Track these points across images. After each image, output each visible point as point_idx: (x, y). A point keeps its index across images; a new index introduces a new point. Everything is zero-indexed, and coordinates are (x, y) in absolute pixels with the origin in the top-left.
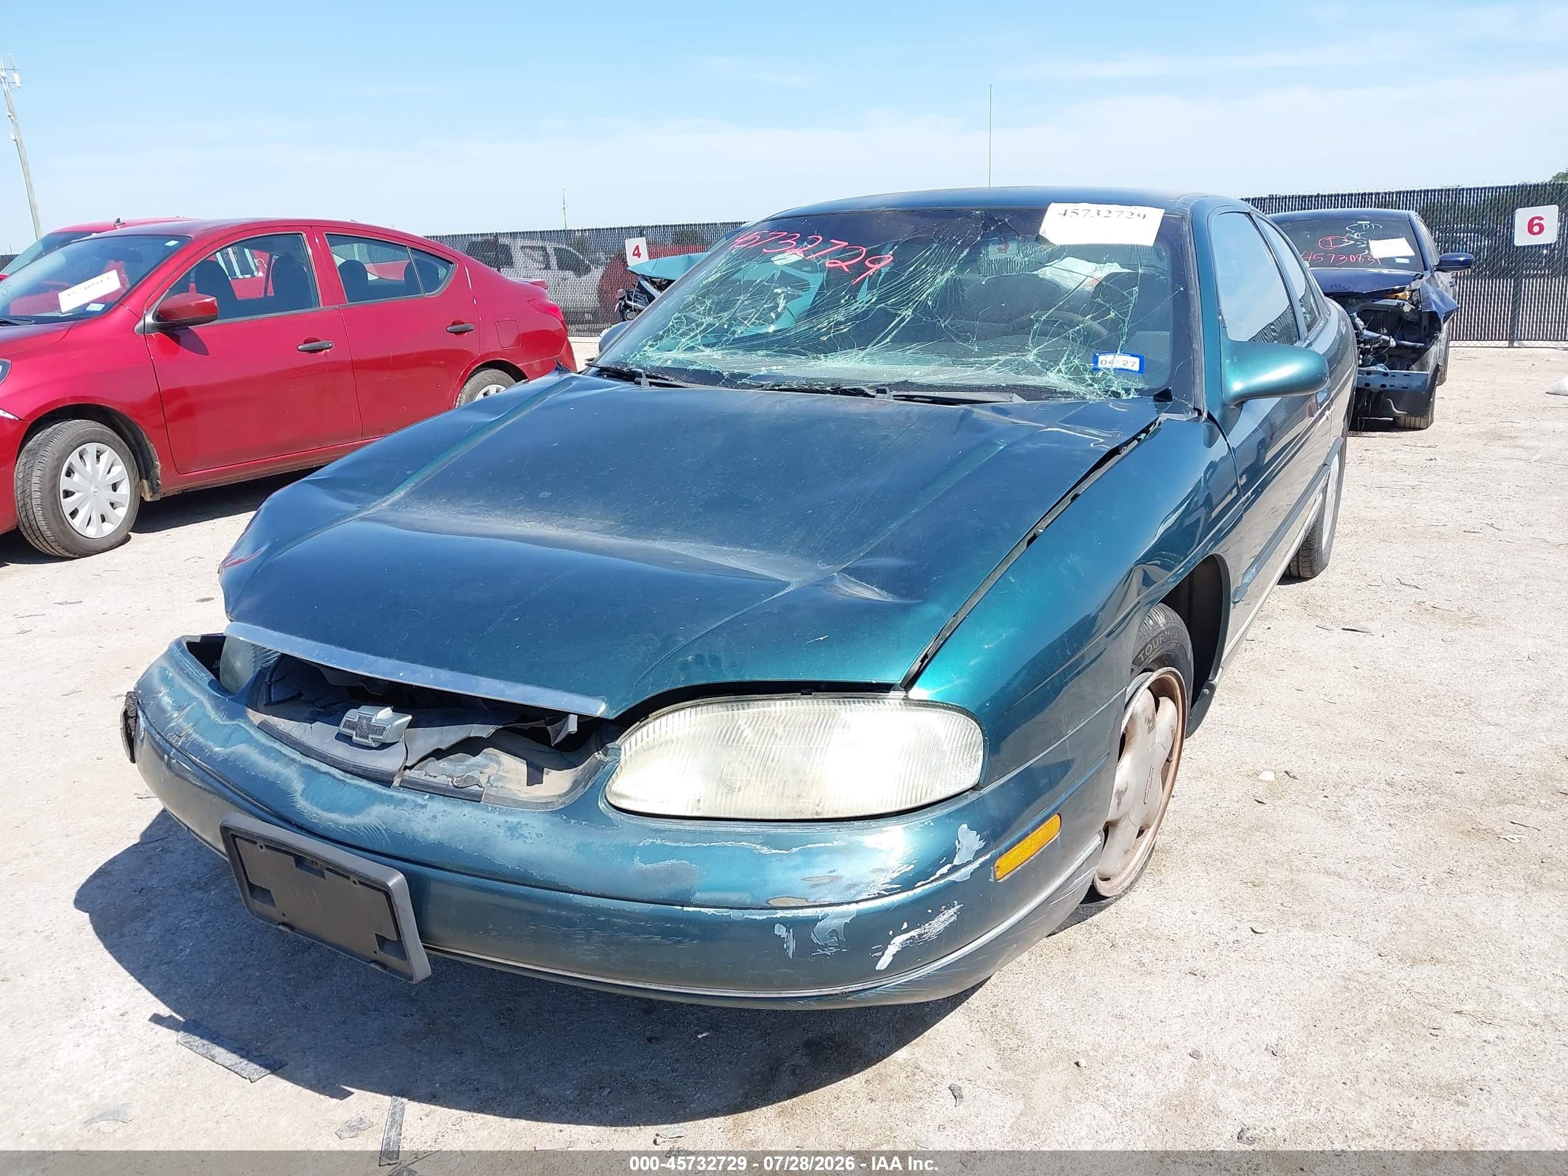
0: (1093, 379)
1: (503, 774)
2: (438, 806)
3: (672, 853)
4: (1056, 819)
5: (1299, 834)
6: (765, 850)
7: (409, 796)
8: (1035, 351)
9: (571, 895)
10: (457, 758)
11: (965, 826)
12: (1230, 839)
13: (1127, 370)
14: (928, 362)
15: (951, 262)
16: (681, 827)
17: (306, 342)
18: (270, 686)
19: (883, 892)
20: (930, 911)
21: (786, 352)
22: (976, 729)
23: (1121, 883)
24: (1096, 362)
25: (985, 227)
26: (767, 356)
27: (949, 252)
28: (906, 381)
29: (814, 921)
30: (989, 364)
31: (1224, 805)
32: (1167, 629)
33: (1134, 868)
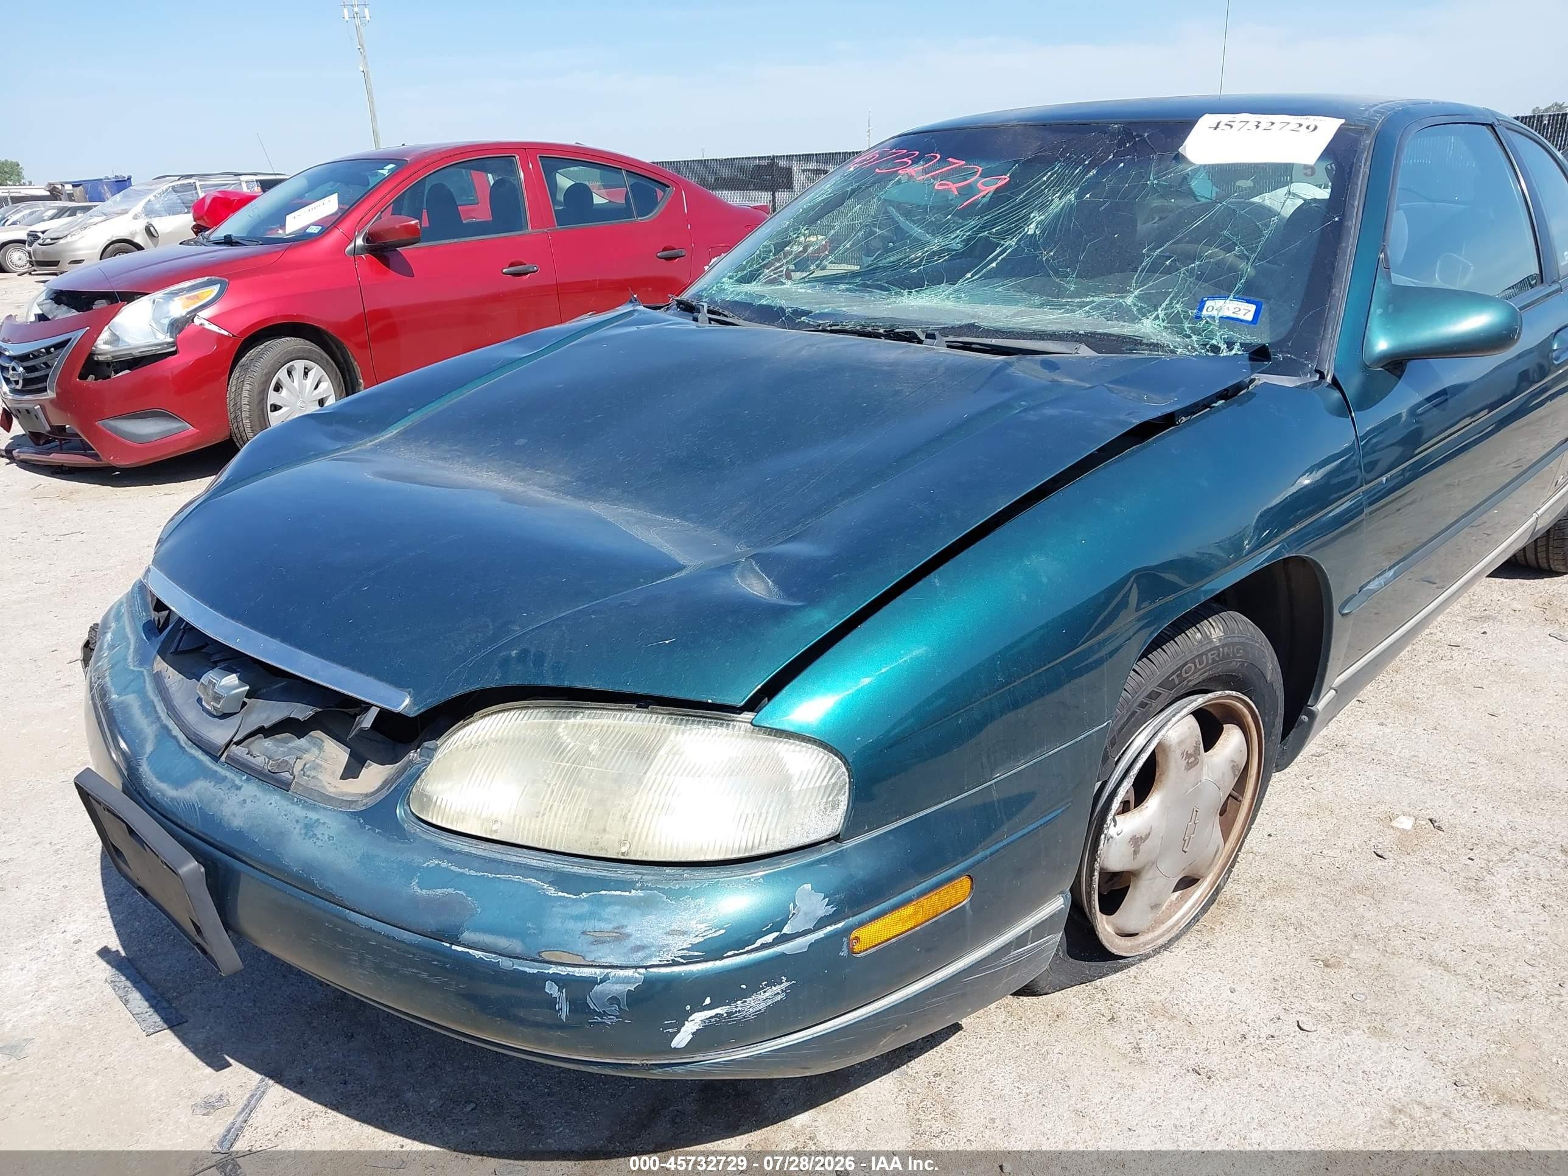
0: (1192, 329)
1: (320, 762)
2: (251, 789)
3: (451, 880)
4: (965, 882)
5: (1414, 905)
6: (551, 891)
7: (229, 775)
8: (1137, 292)
9: (347, 911)
10: (282, 738)
11: (809, 886)
12: (1320, 900)
13: (1237, 319)
14: (1015, 302)
15: (1073, 185)
16: (473, 850)
17: (511, 265)
18: (184, 633)
19: (679, 959)
20: (744, 986)
21: (869, 286)
22: (838, 767)
23: (1153, 940)
24: (1201, 309)
25: (1121, 144)
26: (847, 290)
27: (1073, 173)
28: (973, 325)
29: (592, 982)
30: (1081, 306)
31: (1331, 854)
32: (1223, 646)
33: (1177, 922)
